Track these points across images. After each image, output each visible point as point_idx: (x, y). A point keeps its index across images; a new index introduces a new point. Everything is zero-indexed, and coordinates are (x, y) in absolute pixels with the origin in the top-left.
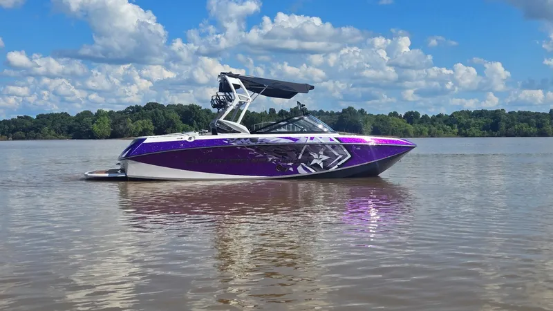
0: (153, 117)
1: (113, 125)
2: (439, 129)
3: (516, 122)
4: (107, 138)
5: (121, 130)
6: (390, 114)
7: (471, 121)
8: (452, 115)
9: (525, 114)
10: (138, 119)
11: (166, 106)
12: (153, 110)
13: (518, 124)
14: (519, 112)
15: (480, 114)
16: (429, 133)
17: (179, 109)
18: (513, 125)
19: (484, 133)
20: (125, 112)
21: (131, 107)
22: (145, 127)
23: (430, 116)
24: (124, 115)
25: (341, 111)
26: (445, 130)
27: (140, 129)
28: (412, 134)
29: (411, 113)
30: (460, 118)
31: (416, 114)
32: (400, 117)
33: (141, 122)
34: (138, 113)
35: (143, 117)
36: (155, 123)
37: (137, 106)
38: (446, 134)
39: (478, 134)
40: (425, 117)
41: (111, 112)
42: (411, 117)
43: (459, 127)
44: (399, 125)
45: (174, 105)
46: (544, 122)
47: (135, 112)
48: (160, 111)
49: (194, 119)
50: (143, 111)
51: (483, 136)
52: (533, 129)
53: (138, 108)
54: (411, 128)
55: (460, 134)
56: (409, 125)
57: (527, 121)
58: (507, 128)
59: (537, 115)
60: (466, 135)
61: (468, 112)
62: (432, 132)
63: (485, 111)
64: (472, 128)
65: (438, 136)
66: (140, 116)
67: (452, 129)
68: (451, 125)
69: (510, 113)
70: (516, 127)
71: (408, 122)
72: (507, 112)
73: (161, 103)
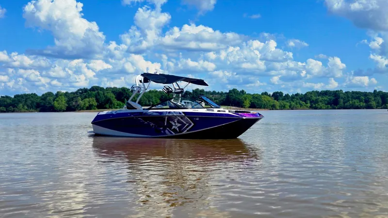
0: (96, 97)
1: (68, 102)
2: (297, 104)
3: (350, 99)
4: (64, 111)
5: (74, 106)
6: (263, 94)
7: (319, 98)
8: (306, 94)
9: (357, 93)
10: (86, 97)
11: (105, 88)
12: (97, 91)
13: (352, 100)
14: (352, 92)
15: (325, 93)
16: (290, 106)
17: (114, 91)
18: (349, 101)
19: (328, 107)
20: (76, 93)
21: (81, 90)
22: (91, 103)
23: (290, 95)
24: (76, 95)
25: (228, 91)
26: (301, 105)
27: (87, 105)
28: (278, 108)
29: (277, 93)
30: (312, 96)
31: (281, 94)
32: (269, 96)
33: (87, 99)
34: (85, 94)
35: (90, 96)
36: (97, 100)
37: (84, 88)
38: (301, 107)
39: (324, 108)
40: (287, 96)
41: (67, 93)
42: (277, 96)
43: (311, 102)
44: (269, 101)
45: (111, 88)
46: (371, 99)
47: (84, 93)
48: (101, 92)
49: (125, 97)
50: (89, 92)
51: (327, 108)
52: (362, 104)
53: (85, 91)
54: (277, 103)
55: (312, 107)
56: (276, 101)
57: (358, 98)
58: (344, 103)
59: (365, 94)
60: (316, 108)
61: (317, 92)
62: (292, 106)
63: (329, 91)
64: (320, 103)
65: (296, 109)
66: (87, 96)
67: (306, 103)
68: (305, 101)
69: (346, 92)
70: (351, 102)
71: (275, 99)
72: (344, 92)
73: (101, 86)
